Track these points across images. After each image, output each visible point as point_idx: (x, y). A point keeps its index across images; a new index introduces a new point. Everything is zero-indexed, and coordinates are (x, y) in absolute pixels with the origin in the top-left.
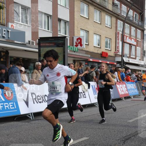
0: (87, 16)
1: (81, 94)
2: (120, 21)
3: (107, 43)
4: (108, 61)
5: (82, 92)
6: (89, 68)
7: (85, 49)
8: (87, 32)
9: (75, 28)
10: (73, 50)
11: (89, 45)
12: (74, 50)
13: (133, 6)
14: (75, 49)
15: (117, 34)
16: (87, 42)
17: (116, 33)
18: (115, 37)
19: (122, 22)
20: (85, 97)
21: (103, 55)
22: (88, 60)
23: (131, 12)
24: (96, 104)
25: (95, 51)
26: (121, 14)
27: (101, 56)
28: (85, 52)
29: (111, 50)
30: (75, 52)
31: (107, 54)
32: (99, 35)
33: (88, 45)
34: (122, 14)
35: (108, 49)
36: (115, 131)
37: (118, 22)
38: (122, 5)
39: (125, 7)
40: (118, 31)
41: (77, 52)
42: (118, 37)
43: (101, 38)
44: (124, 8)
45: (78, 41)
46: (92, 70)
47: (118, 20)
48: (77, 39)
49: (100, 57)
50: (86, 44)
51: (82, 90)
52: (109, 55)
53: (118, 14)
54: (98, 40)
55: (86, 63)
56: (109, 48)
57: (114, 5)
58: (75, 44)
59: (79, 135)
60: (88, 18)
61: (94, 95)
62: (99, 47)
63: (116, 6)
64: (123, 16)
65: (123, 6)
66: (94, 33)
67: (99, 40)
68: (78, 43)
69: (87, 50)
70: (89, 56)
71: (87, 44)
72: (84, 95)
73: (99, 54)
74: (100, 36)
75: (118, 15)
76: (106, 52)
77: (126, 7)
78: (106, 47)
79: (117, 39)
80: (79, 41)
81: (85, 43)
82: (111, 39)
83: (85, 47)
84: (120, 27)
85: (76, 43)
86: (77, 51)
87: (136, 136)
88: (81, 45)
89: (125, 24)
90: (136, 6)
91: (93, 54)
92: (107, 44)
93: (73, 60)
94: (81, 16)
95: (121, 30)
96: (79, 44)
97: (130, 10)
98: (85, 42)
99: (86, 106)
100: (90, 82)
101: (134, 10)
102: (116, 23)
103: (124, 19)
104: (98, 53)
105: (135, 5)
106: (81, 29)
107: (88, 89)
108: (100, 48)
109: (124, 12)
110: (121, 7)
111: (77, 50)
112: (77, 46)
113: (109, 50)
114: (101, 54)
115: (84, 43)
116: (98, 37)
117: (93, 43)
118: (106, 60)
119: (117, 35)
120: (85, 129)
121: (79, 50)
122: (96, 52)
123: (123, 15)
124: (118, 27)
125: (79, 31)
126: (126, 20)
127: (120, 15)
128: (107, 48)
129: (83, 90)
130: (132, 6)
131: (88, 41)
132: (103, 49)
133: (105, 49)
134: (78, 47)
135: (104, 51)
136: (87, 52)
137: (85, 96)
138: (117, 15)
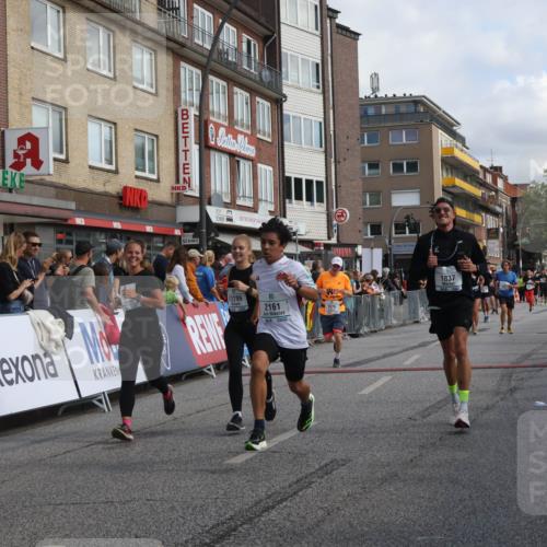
0: (60, 51)
1: (38, 361)
2: (188, 67)
3: (140, 152)
4: (149, 221)
5: (41, 353)
6: (70, 254)
7: (54, 179)
8: (61, 113)
9: (11, 96)
10: (4, 184)
11: (72, 164)
12: (9, 182)
13: (234, 11)
14: (13, 179)
15: (178, 115)
16: (61, 152)
17: (176, 113)
18: (172, 128)
19: (199, 72)
20: (55, 375)
21: (129, 201)
22: (66, 220)
23: (229, 35)
24: (100, 401)
25: (98, 185)
26: (192, 40)
27: (121, 204)
28: (53, 191)
29: (158, 181)
30: (10, 191)
31: (142, 194)
32: (109, 122)
33: (66, 161)
34: (196, 41)
35: (147, 174)
36: (173, 508)
37: (182, 71)
38: (195, 6)
39: (207, 13)
40: (183, 107)
41: (19, 191)
42: (183, 128)
43: (116, 134)
44: (204, 18)
45: (22, 149)
46: (80, 263)
47: (183, 64)
48: (21, 141)
49: (117, 209)
50: (55, 160)
51: (42, 347)
52: (150, 198)
53: (181, 40)
54: (106, 141)
55: (60, 236)
56: (152, 171)
57: (164, 7)
58: (10, 160)
59: (24, 539)
60: (61, 56)
61: (92, 362)
62: (113, 167)
63: (173, 9)
64: (198, 50)
65: (200, 9)
66: (90, 116)
67: (111, 142)
68: (26, 156)
69: (63, 181)
70: (73, 206)
71: (63, 157)
72: (48, 364)
73: (112, 196)
74: (115, 124)
75: (183, 45)
76: (141, 188)
77: (211, 15)
78: (137, 169)
79: (181, 134)
80: (28, 145)
81: (52, 155)
82: (157, 136)
83: (51, 172)
84: (191, 90)
85: (16, 155)
86: (22, 187)
87: (256, 520)
88: (37, 164)
89: (211, 77)
90: (248, 10)
91: (85, 199)
92: (143, 158)
93: (5, 225)
94: (32, 48)
95: (196, 101)
96: (29, 161)
97: (226, 24)
98: (55, 151)
99: (60, 413)
100: (71, 312)
101: (241, 27)
102: (176, 76)
103: (204, 60)
104: (106, 194)
105: (244, 7)
106: (33, 99)
107: (67, 340)
108: (116, 172)
109: (203, 32)
110: (191, 16)
111: (21, 181)
112: (18, 166)
113: (151, 180)
114: (121, 198)
115: (49, 153)
116: (106, 130)
117: (87, 154)
118: (141, 219)
119: (180, 122)
120: (48, 509)
121: (28, 181)
122: (99, 188)
123: (200, 43)
124: (182, 89)
125: (27, 106)
126: (212, 64)
127: (189, 44)
128: (144, 170)
129: (44, 343)
130: (231, 10)
131: (67, 145)
132: (128, 177)
133: (137, 177)
134: (24, 171)
135: (133, 184)
136: (63, 191)
137: (51, 368)
138: (177, 46)
